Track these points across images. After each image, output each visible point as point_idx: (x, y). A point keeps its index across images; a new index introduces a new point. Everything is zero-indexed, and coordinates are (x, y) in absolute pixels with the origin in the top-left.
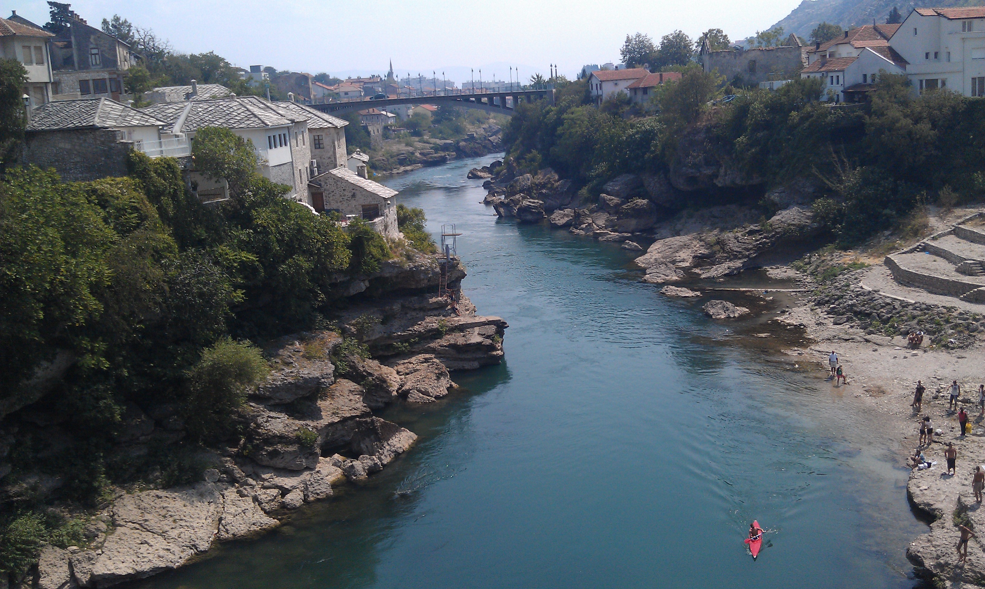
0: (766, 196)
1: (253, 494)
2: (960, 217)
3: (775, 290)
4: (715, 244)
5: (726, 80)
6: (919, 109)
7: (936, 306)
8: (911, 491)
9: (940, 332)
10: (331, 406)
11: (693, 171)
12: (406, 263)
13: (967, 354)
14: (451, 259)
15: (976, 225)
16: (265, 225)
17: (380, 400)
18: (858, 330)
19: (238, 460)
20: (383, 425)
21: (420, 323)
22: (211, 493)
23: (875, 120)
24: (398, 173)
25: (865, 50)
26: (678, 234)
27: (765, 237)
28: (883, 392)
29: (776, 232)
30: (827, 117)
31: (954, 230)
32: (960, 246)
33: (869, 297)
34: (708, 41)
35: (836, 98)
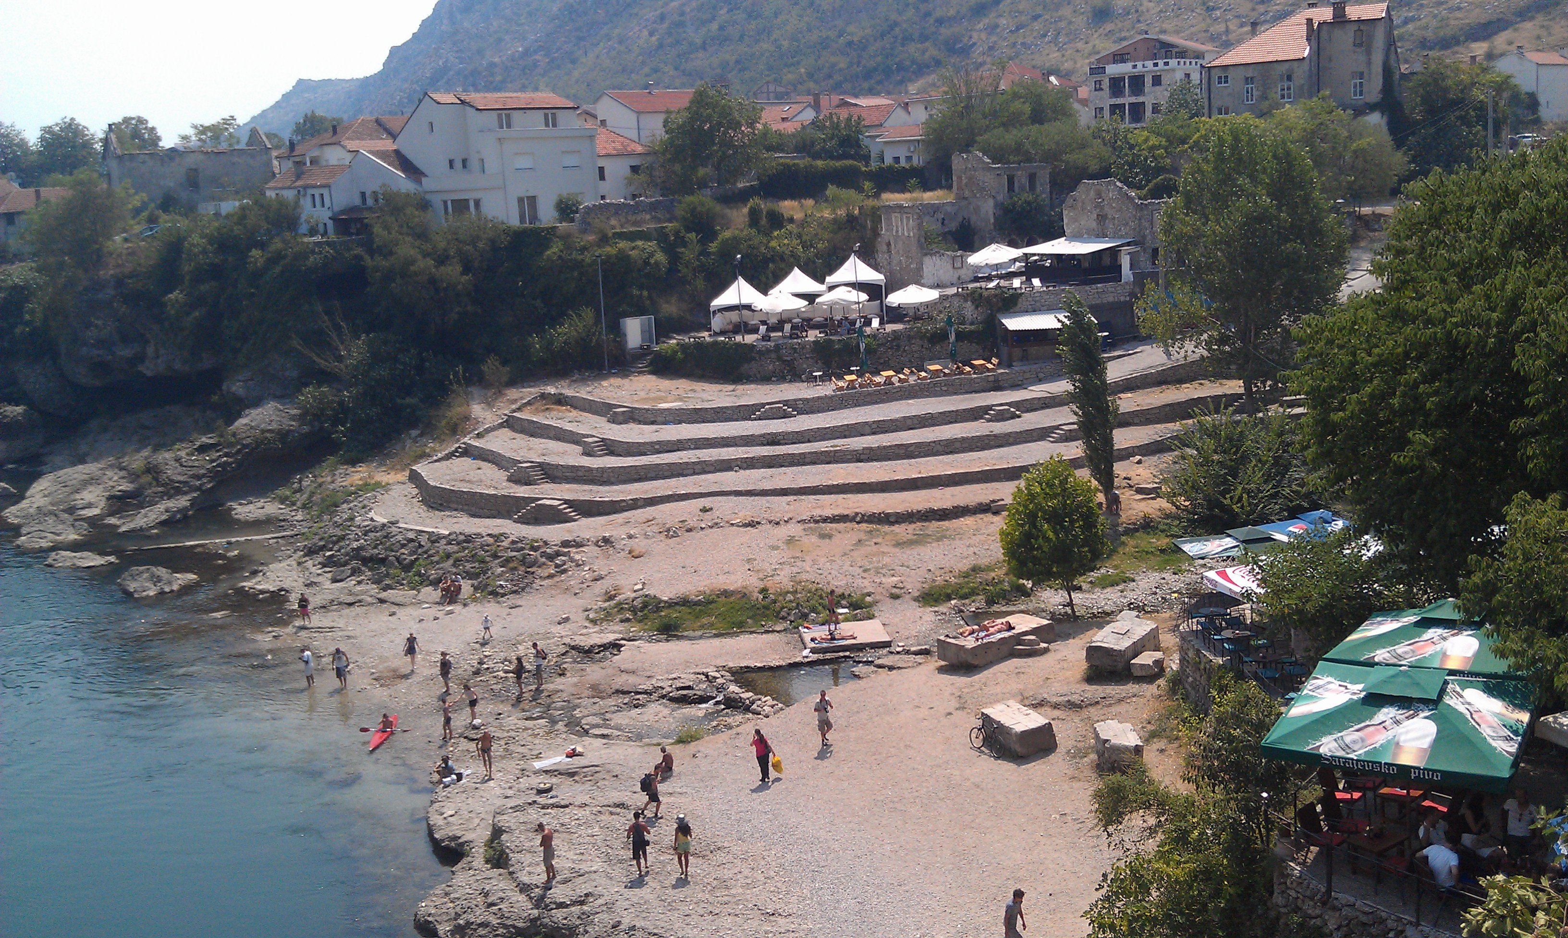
0: (224, 387)
2: (515, 401)
3: (243, 539)
4: (143, 473)
5: (146, 198)
6: (443, 244)
7: (479, 535)
8: (432, 823)
9: (485, 573)
11: (101, 352)
13: (523, 600)
15: (537, 411)
18: (368, 587)
23: (380, 262)
25: (360, 155)
26: (82, 461)
27: (226, 455)
28: (401, 677)
29: (243, 445)
30: (308, 258)
31: (506, 421)
32: (515, 444)
33: (384, 533)
34: (113, 137)
35: (321, 228)
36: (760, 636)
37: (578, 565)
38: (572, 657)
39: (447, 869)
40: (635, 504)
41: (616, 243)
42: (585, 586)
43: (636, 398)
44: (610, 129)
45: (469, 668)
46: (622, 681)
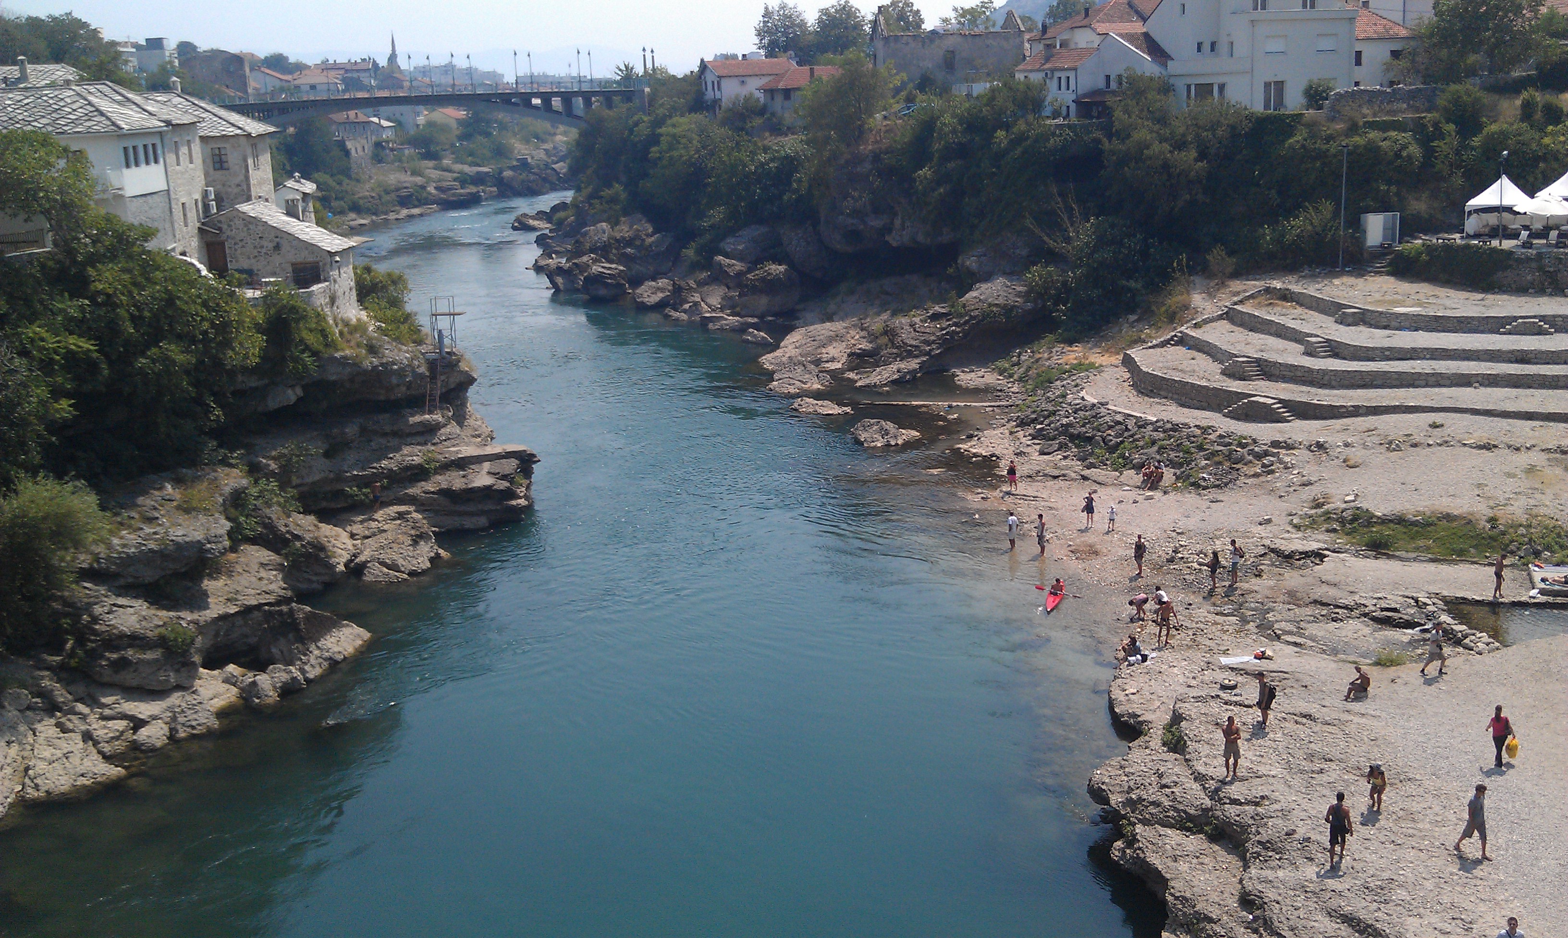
0: (959, 261)
1: (83, 728)
2: (1238, 293)
3: (964, 404)
4: (881, 335)
5: (906, 79)
6: (1182, 130)
7: (1187, 425)
8: (1113, 697)
9: (1188, 464)
10: (226, 588)
11: (855, 221)
12: (366, 358)
13: (1225, 495)
14: (448, 353)
15: (1259, 306)
16: (110, 291)
17: (314, 578)
18: (1073, 463)
19: (63, 675)
20: (309, 617)
21: (391, 455)
22: (13, 728)
23: (1116, 145)
24: (397, 219)
25: (1109, 37)
26: (830, 318)
27: (955, 324)
28: (1096, 553)
29: (971, 317)
30: (1048, 140)
31: (1227, 313)
32: (1233, 337)
33: (1093, 413)
34: (881, 18)
35: (1064, 111)
36: (1482, 568)
37: (1286, 468)
38: (1271, 560)
39: (1125, 743)
40: (1356, 412)
41: (1366, 133)
42: (1291, 489)
43: (1369, 299)
44: (1374, 11)
45: (1163, 555)
46: (1320, 592)
